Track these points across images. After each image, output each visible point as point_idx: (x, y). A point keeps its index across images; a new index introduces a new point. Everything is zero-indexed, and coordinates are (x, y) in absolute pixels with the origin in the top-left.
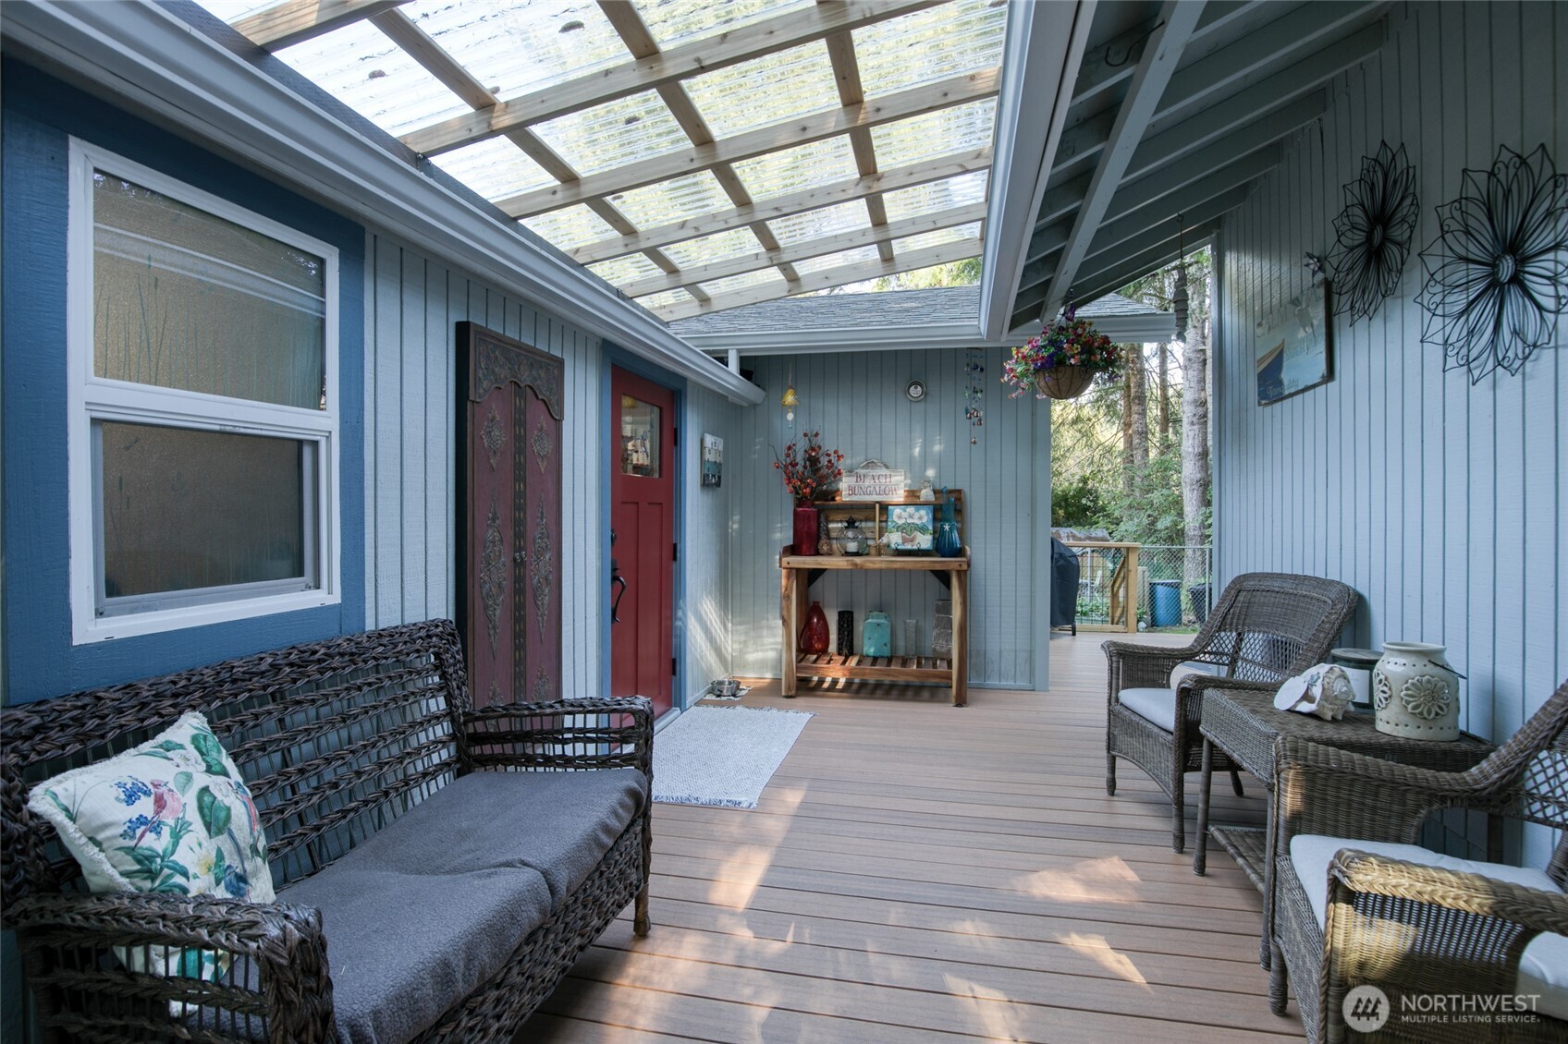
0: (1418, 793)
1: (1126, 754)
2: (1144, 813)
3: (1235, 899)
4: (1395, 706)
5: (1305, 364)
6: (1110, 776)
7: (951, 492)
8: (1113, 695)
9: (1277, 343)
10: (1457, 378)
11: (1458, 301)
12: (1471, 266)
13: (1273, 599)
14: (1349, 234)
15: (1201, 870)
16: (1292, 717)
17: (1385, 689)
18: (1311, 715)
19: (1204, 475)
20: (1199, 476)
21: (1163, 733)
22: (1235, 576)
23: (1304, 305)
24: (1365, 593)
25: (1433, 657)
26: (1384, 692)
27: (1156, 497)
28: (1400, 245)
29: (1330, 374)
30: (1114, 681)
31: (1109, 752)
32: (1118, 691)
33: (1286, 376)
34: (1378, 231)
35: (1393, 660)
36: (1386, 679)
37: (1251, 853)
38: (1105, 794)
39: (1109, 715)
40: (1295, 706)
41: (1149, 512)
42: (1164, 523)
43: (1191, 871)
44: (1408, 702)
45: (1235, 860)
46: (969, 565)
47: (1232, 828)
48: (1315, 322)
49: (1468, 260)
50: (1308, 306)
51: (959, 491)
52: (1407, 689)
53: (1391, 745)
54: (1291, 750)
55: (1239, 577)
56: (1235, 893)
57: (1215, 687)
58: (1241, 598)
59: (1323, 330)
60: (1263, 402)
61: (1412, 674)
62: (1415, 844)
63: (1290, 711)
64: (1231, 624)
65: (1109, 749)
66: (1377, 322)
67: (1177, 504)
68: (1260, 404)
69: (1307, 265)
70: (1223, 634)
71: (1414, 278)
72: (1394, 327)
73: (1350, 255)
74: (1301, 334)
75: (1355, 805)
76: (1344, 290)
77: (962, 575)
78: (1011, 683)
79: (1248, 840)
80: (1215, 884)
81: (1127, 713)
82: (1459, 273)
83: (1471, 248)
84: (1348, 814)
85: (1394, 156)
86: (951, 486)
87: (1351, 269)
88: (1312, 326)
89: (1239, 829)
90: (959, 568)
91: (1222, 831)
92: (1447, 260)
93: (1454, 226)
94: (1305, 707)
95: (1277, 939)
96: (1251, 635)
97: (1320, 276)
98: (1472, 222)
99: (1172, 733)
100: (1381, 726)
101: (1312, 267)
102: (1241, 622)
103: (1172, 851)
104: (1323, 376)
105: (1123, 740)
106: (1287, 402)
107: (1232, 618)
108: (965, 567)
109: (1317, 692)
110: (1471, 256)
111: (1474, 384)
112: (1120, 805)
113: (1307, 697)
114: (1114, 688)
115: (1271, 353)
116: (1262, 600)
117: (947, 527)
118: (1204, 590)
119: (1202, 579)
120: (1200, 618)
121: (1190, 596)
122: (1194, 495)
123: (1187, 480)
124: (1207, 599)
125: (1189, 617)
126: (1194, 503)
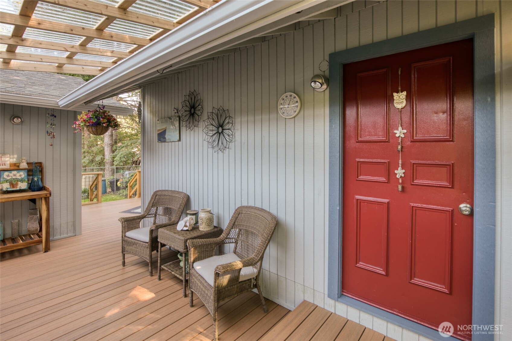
0: (215, 244)
1: (130, 252)
2: (136, 268)
3: (170, 283)
4: (204, 224)
5: (172, 134)
6: (123, 260)
7: (36, 163)
8: (124, 235)
9: (164, 127)
10: (210, 150)
11: (211, 133)
12: (213, 127)
13: (166, 197)
14: (185, 107)
15: (160, 279)
16: (183, 232)
17: (202, 221)
18: (187, 230)
19: (112, 142)
20: (110, 142)
21: (144, 243)
22: (154, 191)
23: (173, 120)
24: (189, 195)
25: (209, 212)
26: (201, 221)
27: (95, 149)
28: (198, 115)
29: (180, 140)
30: (124, 231)
31: (123, 253)
32: (125, 233)
33: (167, 136)
34: (193, 110)
35: (203, 214)
36: (202, 218)
37: (174, 269)
38: (121, 267)
39: (122, 241)
40: (183, 229)
41: (92, 154)
42: (98, 158)
43: (157, 280)
44: (206, 223)
45: (171, 273)
46: (50, 195)
47: (167, 264)
48: (176, 126)
49: (213, 125)
50: (174, 121)
51: (41, 163)
52: (206, 220)
53: (205, 234)
54: (192, 243)
55: (156, 191)
56: (169, 281)
57: (161, 227)
58: (157, 198)
59: (178, 128)
60: (159, 142)
61: (206, 216)
62: (215, 255)
63: (182, 230)
64: (155, 205)
65: (123, 252)
66: (192, 132)
67: (102, 152)
68: (158, 142)
69: (174, 110)
70: (153, 208)
71: (201, 124)
72: (196, 134)
73: (185, 112)
74: (172, 127)
75: (204, 251)
76: (184, 120)
77: (47, 199)
78: (65, 235)
79: (172, 266)
80: (164, 281)
81: (130, 239)
82: (211, 127)
83: (213, 122)
84: (203, 254)
85: (197, 95)
86: (36, 161)
87: (186, 116)
88: (175, 126)
89: (168, 264)
90: (45, 196)
91: (164, 266)
92: (209, 124)
93: (211, 117)
94: (185, 229)
95: (191, 289)
96: (160, 208)
97: (177, 114)
98: (214, 117)
99: (148, 243)
100: (201, 229)
101: (175, 111)
102: (157, 204)
103: (149, 277)
104: (178, 140)
105: (127, 248)
106: (166, 144)
107: (155, 204)
108: (48, 195)
109: (188, 224)
110: (213, 124)
111: (215, 152)
112: (127, 269)
113: (185, 226)
114: (124, 232)
115: (162, 129)
116: (163, 198)
117: (36, 179)
118: (114, 181)
119: (112, 177)
120: (113, 190)
121: (109, 183)
122: (109, 149)
123: (106, 144)
124: (115, 184)
125: (109, 190)
126: (109, 151)
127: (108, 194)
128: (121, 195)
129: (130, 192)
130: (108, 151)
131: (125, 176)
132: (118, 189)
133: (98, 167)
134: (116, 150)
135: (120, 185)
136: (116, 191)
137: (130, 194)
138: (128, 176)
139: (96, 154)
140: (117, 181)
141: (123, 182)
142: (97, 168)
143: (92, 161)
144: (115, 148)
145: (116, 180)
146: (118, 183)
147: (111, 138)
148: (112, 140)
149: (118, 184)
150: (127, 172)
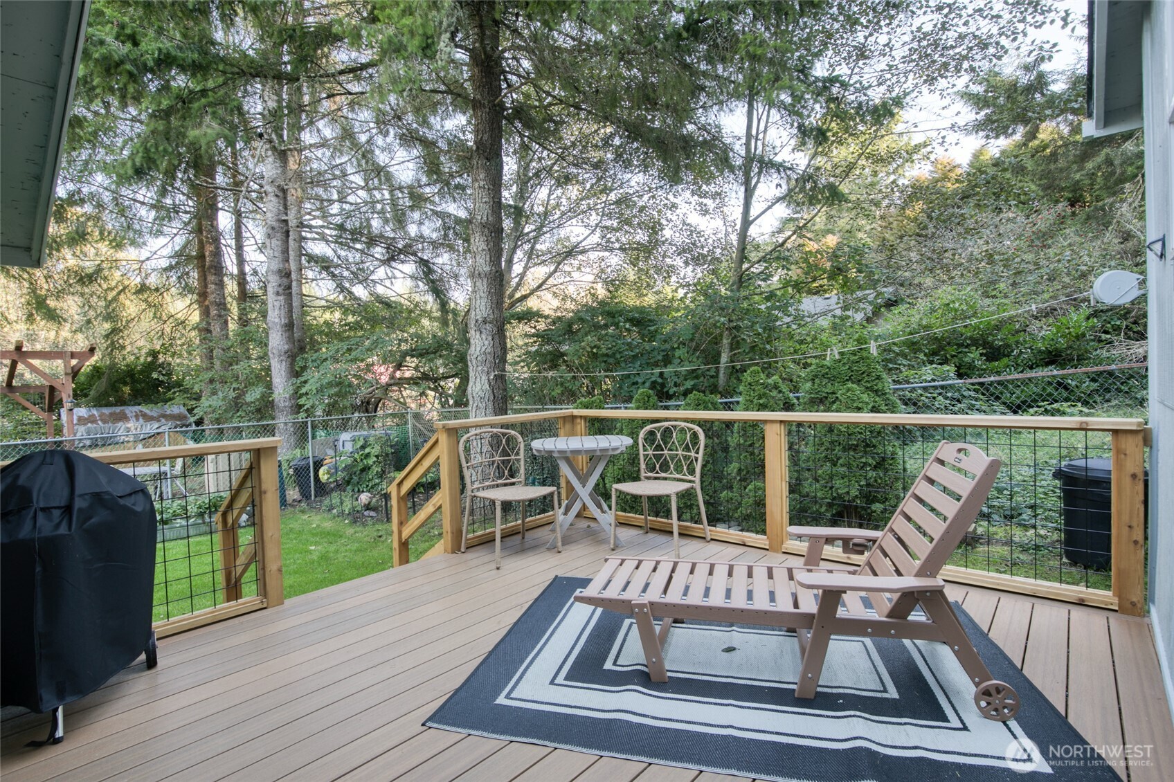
19: (291, 346)
20: (286, 347)
27: (241, 370)
41: (235, 385)
42: (253, 395)
67: (264, 378)
118: (308, 464)
119: (298, 452)
120: (305, 495)
121: (291, 471)
122: (283, 367)
123: (275, 351)
124: (312, 474)
125: (293, 494)
126: (284, 374)
127: (290, 509)
128: (335, 511)
129: (401, 524)
130: (282, 372)
131: (341, 448)
132: (322, 490)
133: (255, 423)
134: (304, 368)
135: (326, 477)
136: (316, 497)
137: (400, 533)
138: (349, 447)
139: (249, 384)
140: (318, 464)
141: (336, 469)
142: (251, 424)
143: (236, 404)
144: (301, 364)
145: (315, 463)
146: (321, 471)
147: (287, 334)
148: (291, 339)
149: (320, 476)
150: (345, 436)
